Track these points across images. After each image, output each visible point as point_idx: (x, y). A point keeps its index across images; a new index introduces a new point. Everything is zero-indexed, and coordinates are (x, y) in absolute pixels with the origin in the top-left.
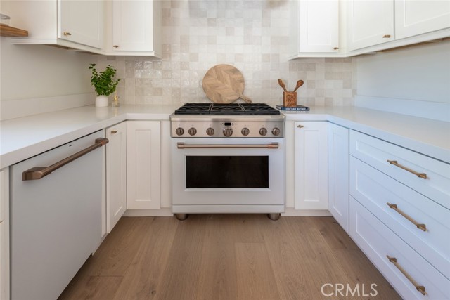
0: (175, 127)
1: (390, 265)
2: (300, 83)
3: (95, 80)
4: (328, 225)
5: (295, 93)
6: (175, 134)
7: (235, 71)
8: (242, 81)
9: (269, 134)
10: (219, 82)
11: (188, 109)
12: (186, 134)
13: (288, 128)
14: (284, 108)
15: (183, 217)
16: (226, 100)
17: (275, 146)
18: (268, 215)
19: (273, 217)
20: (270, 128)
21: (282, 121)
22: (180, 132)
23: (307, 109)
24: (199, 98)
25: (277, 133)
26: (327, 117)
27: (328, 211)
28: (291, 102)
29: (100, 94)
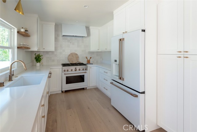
0: (63, 70)
1: (104, 89)
2: (91, 58)
3: (36, 58)
4: (97, 89)
5: (89, 60)
6: (63, 71)
7: (77, 54)
8: (78, 57)
9: (85, 70)
10: (72, 57)
11: (64, 65)
12: (66, 71)
13: (88, 68)
14: (87, 64)
15: (64, 92)
16: (74, 62)
17: (86, 72)
18: (83, 89)
19: (85, 89)
20: (85, 68)
21: (87, 67)
22: (65, 71)
23: (92, 64)
24: (67, 62)
25: (86, 69)
26: (96, 65)
27: (96, 86)
28: (89, 62)
29: (37, 62)
